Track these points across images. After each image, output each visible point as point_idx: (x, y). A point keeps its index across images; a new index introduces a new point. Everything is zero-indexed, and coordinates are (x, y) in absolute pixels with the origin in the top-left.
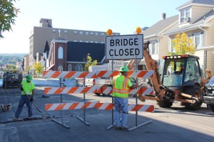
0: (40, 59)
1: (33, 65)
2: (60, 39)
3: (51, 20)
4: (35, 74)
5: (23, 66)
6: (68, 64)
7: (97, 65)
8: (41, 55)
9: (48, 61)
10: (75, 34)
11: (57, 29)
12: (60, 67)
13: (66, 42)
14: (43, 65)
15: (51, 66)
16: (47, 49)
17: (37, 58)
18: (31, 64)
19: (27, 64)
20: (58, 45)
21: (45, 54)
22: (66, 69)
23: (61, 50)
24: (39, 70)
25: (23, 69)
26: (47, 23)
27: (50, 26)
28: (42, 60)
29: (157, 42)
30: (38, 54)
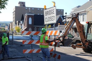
0: (19, 25)
1: (15, 28)
2: (30, 13)
3: (25, 2)
4: (16, 33)
5: (9, 28)
6: (34, 27)
7: (51, 27)
8: (19, 22)
9: (23, 26)
10: (38, 10)
11: (28, 8)
12: (30, 29)
13: (33, 15)
14: (21, 28)
15: (25, 28)
16: (23, 19)
17: (17, 24)
18: (13, 27)
19: (12, 27)
20: (29, 16)
21: (21, 22)
22: (33, 30)
23: (30, 19)
24: (18, 30)
25: (9, 30)
26: (23, 4)
27: (24, 6)
28: (20, 25)
29: (85, 14)
30: (17, 21)
